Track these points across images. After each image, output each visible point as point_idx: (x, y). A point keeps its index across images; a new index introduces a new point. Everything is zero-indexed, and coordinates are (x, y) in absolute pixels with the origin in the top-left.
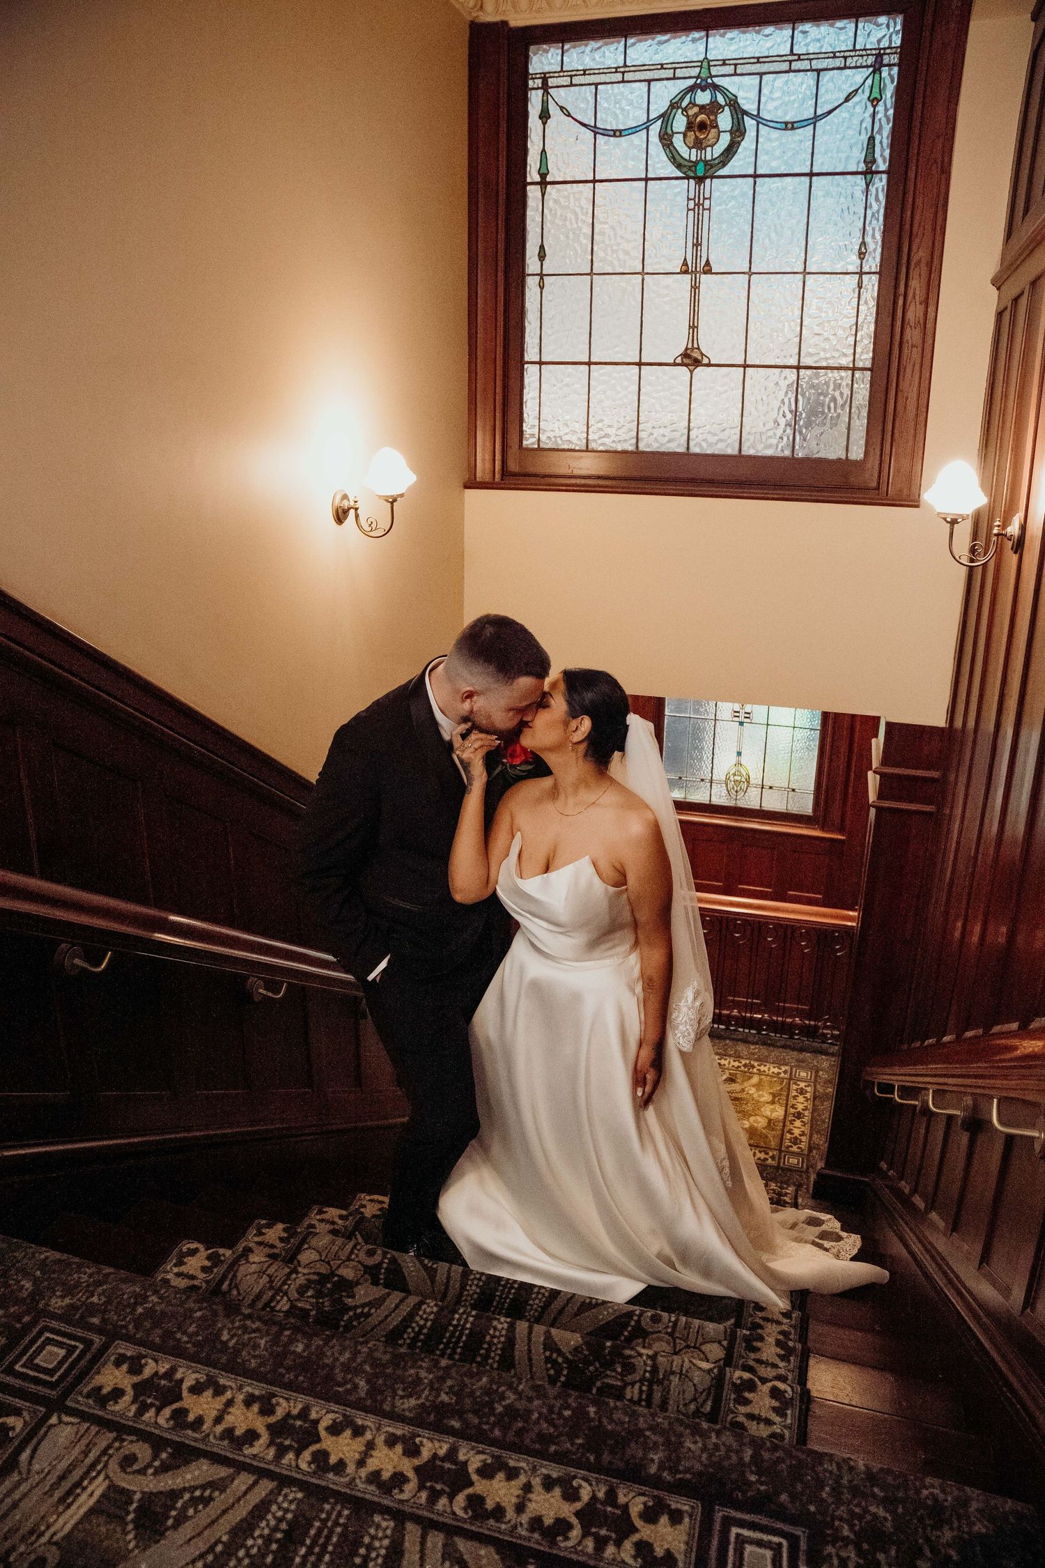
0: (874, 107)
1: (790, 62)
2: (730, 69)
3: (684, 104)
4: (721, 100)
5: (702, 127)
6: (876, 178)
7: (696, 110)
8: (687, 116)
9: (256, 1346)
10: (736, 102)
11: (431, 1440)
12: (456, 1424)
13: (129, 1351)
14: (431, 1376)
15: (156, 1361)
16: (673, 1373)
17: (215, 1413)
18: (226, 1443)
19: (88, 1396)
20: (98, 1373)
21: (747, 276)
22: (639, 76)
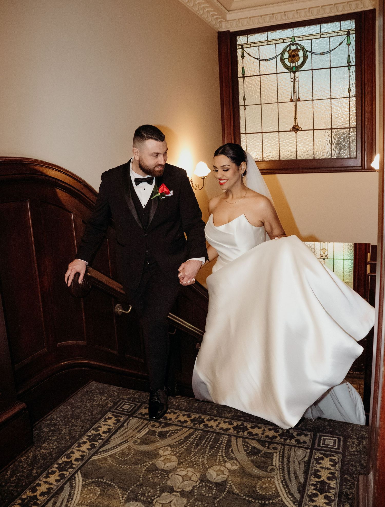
0: (349, 46)
1: (320, 35)
2: (301, 39)
3: (287, 50)
4: (299, 48)
5: (294, 56)
6: (352, 67)
7: (291, 51)
8: (289, 53)
9: (184, 405)
10: (304, 48)
11: (236, 422)
17: (175, 417)
18: (179, 423)
19: (139, 414)
20: (140, 410)
21: (312, 102)
22: (272, 43)
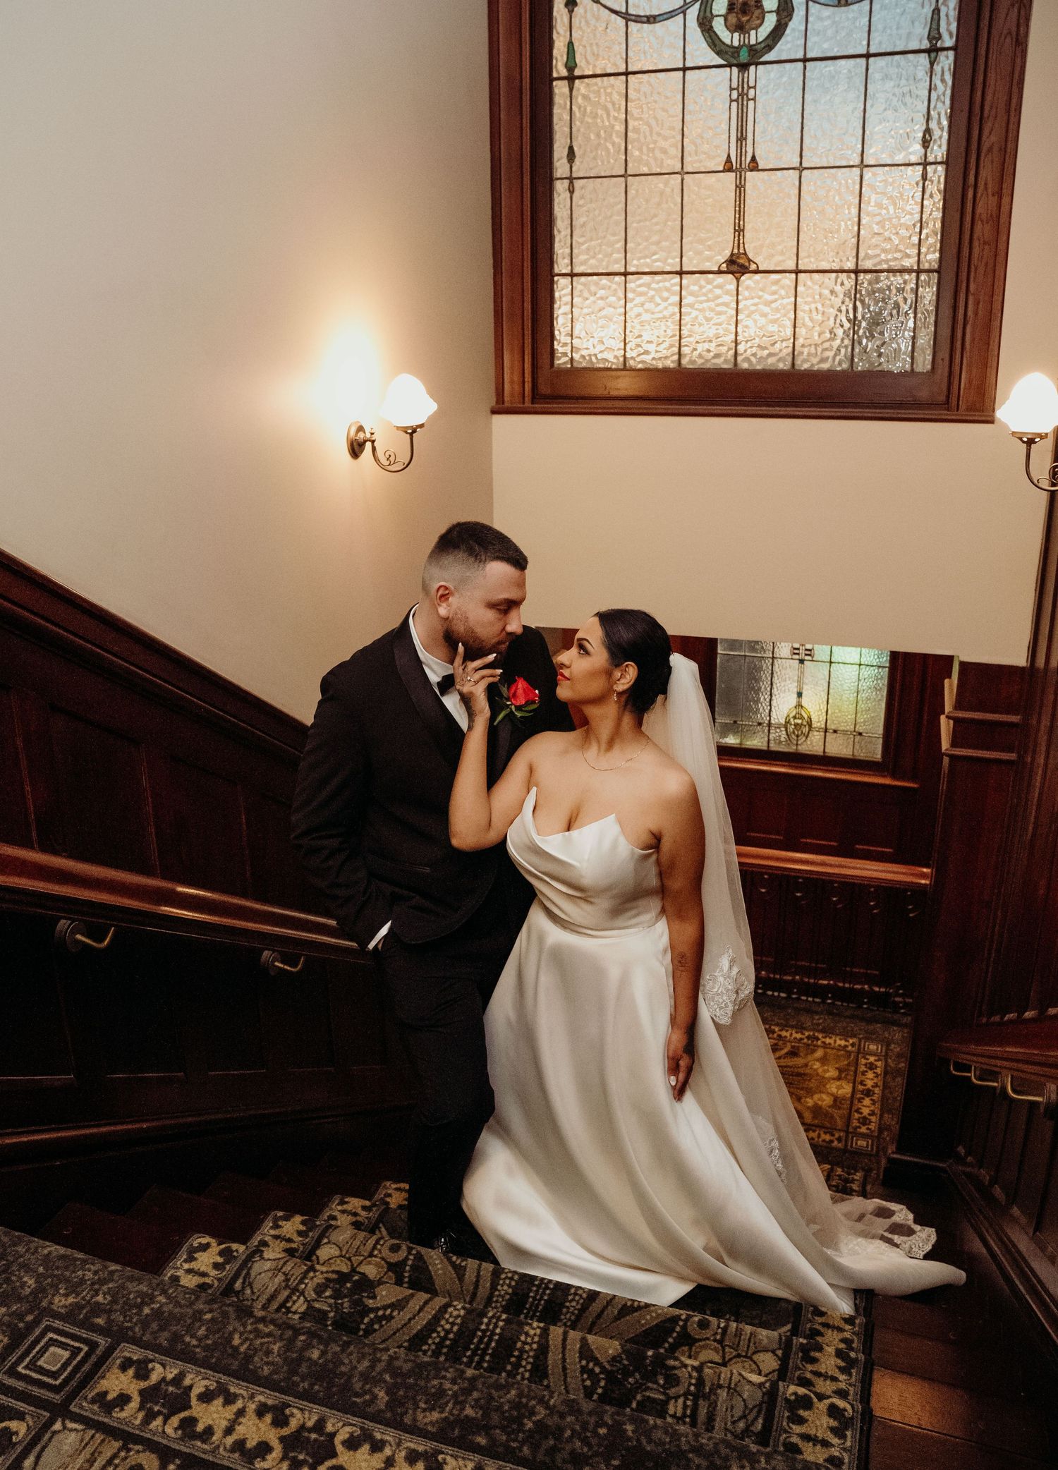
5: (745, 9)
6: (941, 55)
9: (268, 1353)
11: (455, 1457)
12: (481, 1440)
13: (135, 1353)
14: (456, 1388)
15: (164, 1366)
16: (720, 1386)
17: (224, 1424)
18: (237, 1455)
19: (93, 1401)
20: (103, 1377)
21: (795, 174)
